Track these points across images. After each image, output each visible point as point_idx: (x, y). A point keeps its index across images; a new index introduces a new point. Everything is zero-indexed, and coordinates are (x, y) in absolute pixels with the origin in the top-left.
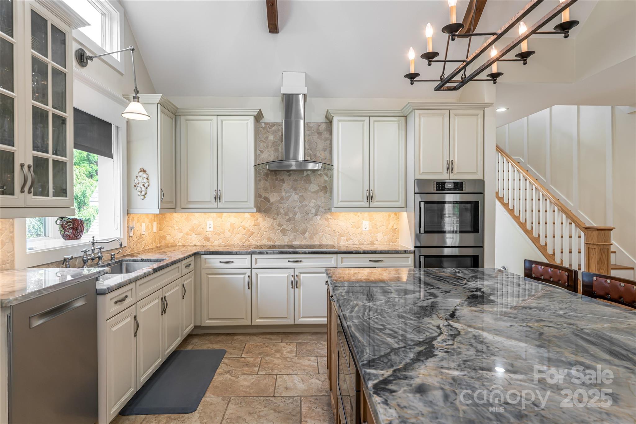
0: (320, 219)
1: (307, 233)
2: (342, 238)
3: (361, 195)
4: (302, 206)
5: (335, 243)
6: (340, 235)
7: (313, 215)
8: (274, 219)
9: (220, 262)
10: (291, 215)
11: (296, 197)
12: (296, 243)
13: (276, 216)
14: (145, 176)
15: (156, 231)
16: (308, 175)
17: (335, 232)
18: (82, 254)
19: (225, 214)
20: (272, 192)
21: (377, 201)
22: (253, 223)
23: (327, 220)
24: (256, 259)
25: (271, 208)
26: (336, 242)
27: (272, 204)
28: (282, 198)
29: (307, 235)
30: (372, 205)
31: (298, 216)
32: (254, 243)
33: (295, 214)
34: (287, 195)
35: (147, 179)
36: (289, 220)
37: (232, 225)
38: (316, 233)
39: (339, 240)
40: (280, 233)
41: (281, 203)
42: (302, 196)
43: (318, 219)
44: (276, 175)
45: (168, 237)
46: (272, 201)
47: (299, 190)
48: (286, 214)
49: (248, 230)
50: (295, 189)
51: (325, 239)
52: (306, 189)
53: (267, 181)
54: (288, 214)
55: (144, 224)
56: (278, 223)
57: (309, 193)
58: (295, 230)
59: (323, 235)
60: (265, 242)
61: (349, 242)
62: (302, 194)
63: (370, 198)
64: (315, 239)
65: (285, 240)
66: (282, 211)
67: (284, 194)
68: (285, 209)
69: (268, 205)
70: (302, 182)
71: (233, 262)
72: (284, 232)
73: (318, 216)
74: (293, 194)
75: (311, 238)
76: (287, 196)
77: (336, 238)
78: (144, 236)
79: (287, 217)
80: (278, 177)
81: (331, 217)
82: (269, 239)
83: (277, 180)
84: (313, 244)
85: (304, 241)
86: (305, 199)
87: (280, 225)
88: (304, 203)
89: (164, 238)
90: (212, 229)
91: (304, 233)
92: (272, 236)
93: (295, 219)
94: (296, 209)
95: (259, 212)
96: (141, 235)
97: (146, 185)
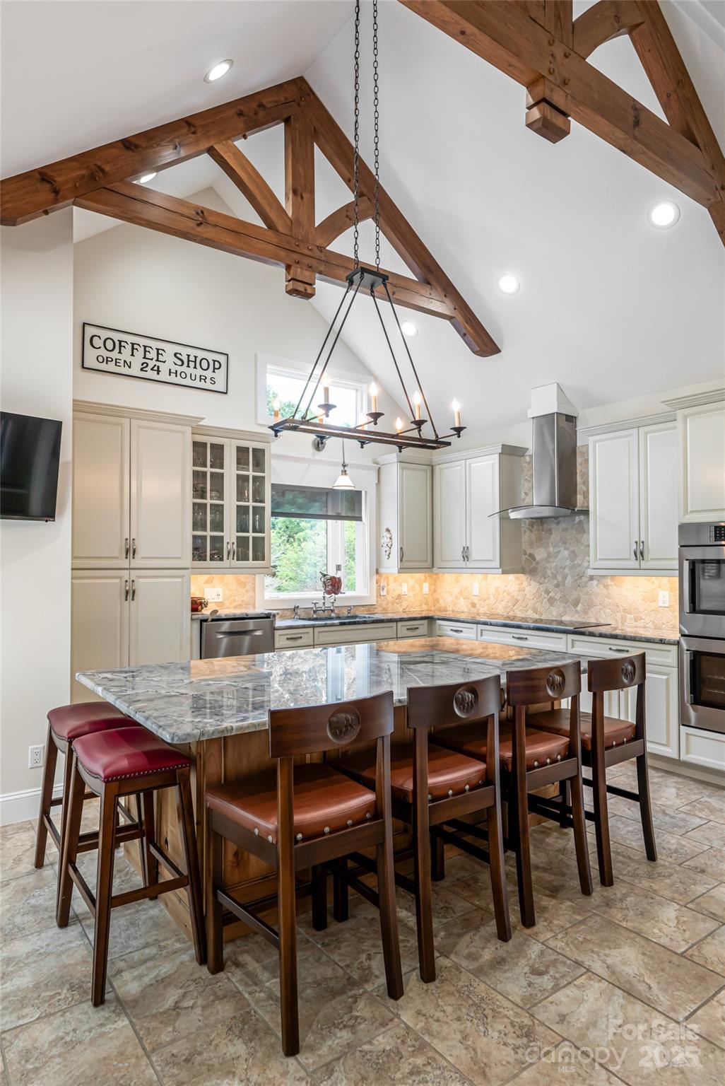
0: (597, 585)
1: (580, 605)
2: (628, 615)
3: (627, 549)
4: (573, 567)
5: (617, 623)
6: (625, 610)
7: (588, 579)
8: (540, 584)
9: (452, 630)
10: (560, 579)
11: (566, 553)
12: (566, 618)
13: (542, 579)
14: (389, 536)
15: (427, 592)
16: (580, 521)
17: (618, 607)
18: (313, 606)
19: (490, 576)
20: (537, 547)
21: (652, 559)
22: (517, 587)
23: (606, 587)
24: (482, 630)
25: (537, 569)
26: (620, 621)
27: (538, 563)
28: (549, 554)
29: (580, 607)
30: (644, 564)
31: (569, 580)
32: (519, 614)
33: (565, 578)
34: (556, 550)
35: (391, 538)
36: (557, 586)
37: (497, 589)
38: (591, 605)
39: (624, 619)
40: (547, 603)
41: (548, 562)
42: (573, 552)
43: (595, 585)
44: (542, 524)
45: (441, 601)
46: (538, 558)
47: (570, 543)
48: (554, 577)
49: (513, 597)
50: (565, 543)
51: (603, 615)
52: (578, 541)
53: (532, 532)
54: (556, 576)
55: (406, 584)
56: (544, 589)
57: (582, 548)
58: (564, 600)
59: (601, 609)
60: (531, 614)
61: (640, 623)
62: (571, 549)
63: (640, 554)
64: (590, 614)
65: (552, 614)
66: (549, 572)
67: (551, 549)
68: (553, 570)
69: (534, 564)
70: (574, 532)
71: (461, 631)
72: (551, 601)
73: (595, 581)
74: (562, 550)
75: (586, 612)
76: (556, 552)
77: (619, 615)
78: (406, 596)
79: (556, 582)
80: (545, 526)
81: (612, 583)
82: (535, 611)
83: (543, 530)
84: (588, 621)
85: (577, 616)
86: (576, 556)
87: (548, 592)
88: (575, 562)
89: (437, 600)
90: (477, 594)
91: (576, 605)
92: (538, 606)
93: (564, 584)
94: (567, 571)
95: (523, 573)
96: (399, 595)
97: (389, 545)
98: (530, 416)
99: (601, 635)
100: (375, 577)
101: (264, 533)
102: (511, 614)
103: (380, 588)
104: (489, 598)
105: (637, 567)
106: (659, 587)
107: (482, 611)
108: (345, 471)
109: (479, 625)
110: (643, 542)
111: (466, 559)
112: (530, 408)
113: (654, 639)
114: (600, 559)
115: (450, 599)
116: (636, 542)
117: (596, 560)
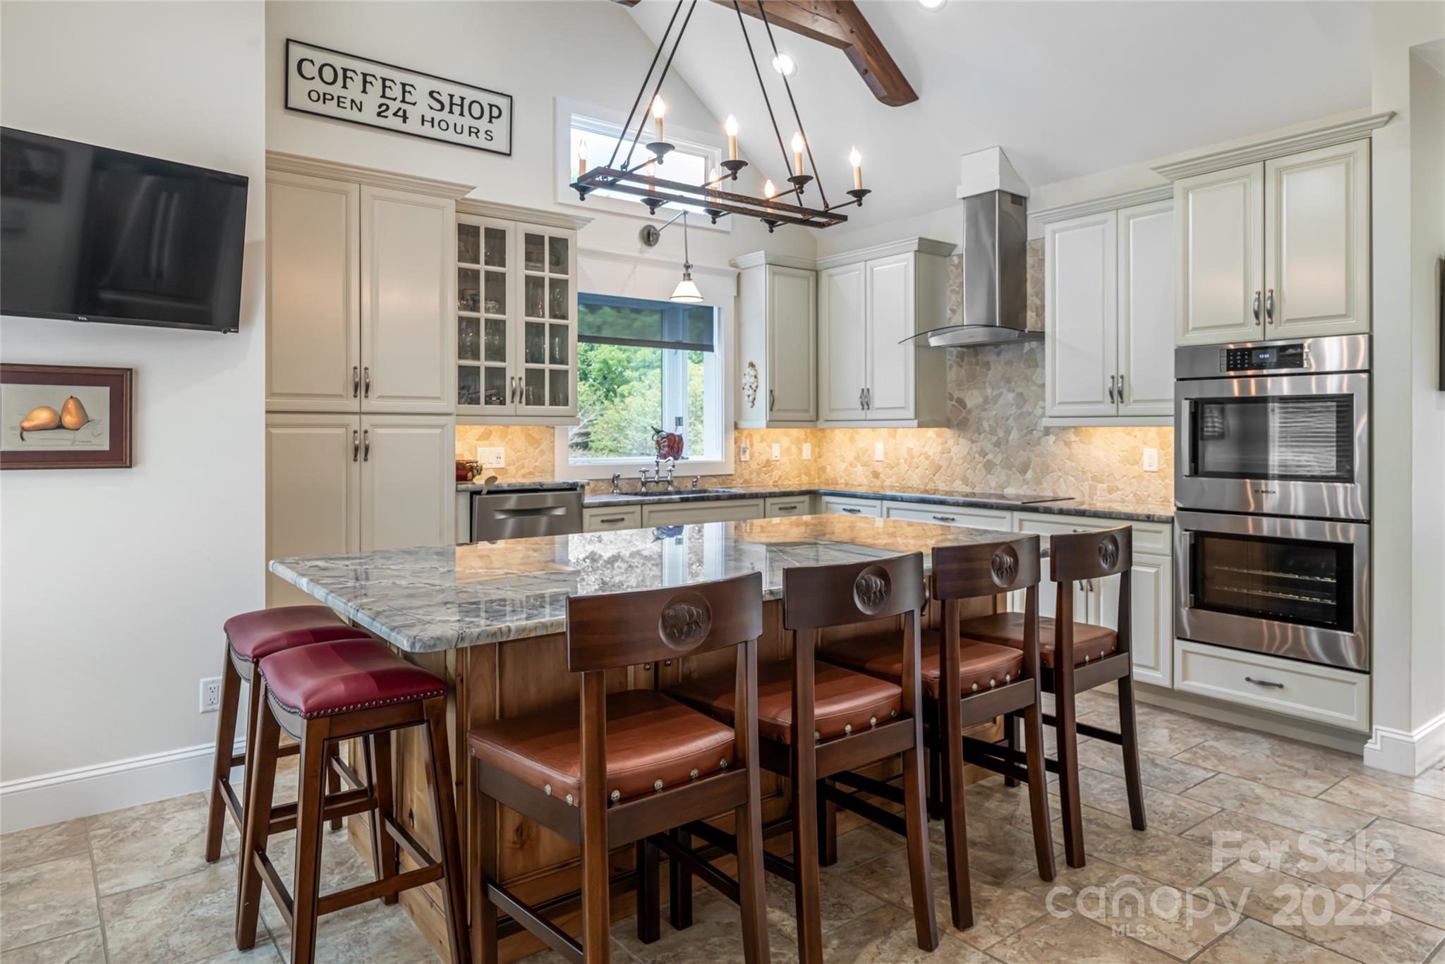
0: (1054, 442)
1: (1030, 471)
2: (1100, 486)
3: (1098, 387)
4: (1021, 416)
5: (1084, 496)
6: (1094, 478)
7: (1041, 434)
8: (973, 442)
9: (844, 509)
10: (1001, 433)
11: (1010, 397)
12: (1010, 491)
13: (976, 435)
14: (753, 373)
15: (809, 458)
16: (1031, 350)
17: (1084, 472)
18: (641, 475)
19: (900, 431)
20: (969, 388)
21: (1135, 401)
22: (939, 448)
23: (1068, 444)
25: (968, 420)
26: (1087, 493)
27: (970, 412)
28: (986, 400)
29: (1029, 475)
30: (1123, 409)
31: (1014, 435)
32: (942, 487)
33: (1008, 432)
34: (995, 393)
35: (756, 377)
36: (997, 444)
37: (910, 450)
38: (1045, 470)
39: (1093, 490)
40: (983, 470)
41: (985, 410)
42: (1021, 395)
43: (1051, 442)
44: (976, 354)
45: (829, 469)
46: (969, 405)
47: (1016, 383)
48: (993, 431)
49: (933, 461)
50: (1008, 381)
51: (1063, 486)
52: (1028, 379)
53: (961, 366)
54: (996, 431)
55: (778, 445)
56: (978, 449)
57: (1034, 388)
58: (1007, 465)
59: (1061, 477)
60: (959, 486)
61: (1115, 496)
62: (1019, 390)
63: (1118, 394)
64: (1045, 485)
65: (987, 486)
66: (985, 424)
67: (989, 391)
68: (991, 422)
69: (964, 414)
70: (1022, 366)
71: (859, 511)
72: (989, 466)
73: (1051, 436)
74: (1005, 391)
75: (1038, 482)
76: (996, 396)
77: (1086, 486)
78: (778, 463)
79: (995, 438)
80: (980, 357)
81: (1077, 439)
82: (965, 481)
83: (977, 363)
84: (1041, 494)
85: (1025, 487)
86: (1025, 401)
87: (983, 454)
88: (1024, 409)
89: (823, 469)
90: (882, 458)
91: (1024, 471)
92: (970, 474)
93: (1007, 441)
94: (1011, 422)
95: (948, 427)
96: (768, 461)
97: (754, 386)
98: (960, 194)
99: (1062, 512)
100: (733, 435)
101: (567, 364)
102: (930, 486)
103: (740, 451)
104: (898, 465)
105: (1114, 413)
106: (1145, 443)
107: (888, 482)
108: (689, 275)
109: (884, 502)
110: (1122, 377)
111: (866, 407)
112: (960, 184)
113: (1138, 515)
114: (1060, 403)
115: (842, 466)
116: (1113, 377)
117: (1054, 405)
